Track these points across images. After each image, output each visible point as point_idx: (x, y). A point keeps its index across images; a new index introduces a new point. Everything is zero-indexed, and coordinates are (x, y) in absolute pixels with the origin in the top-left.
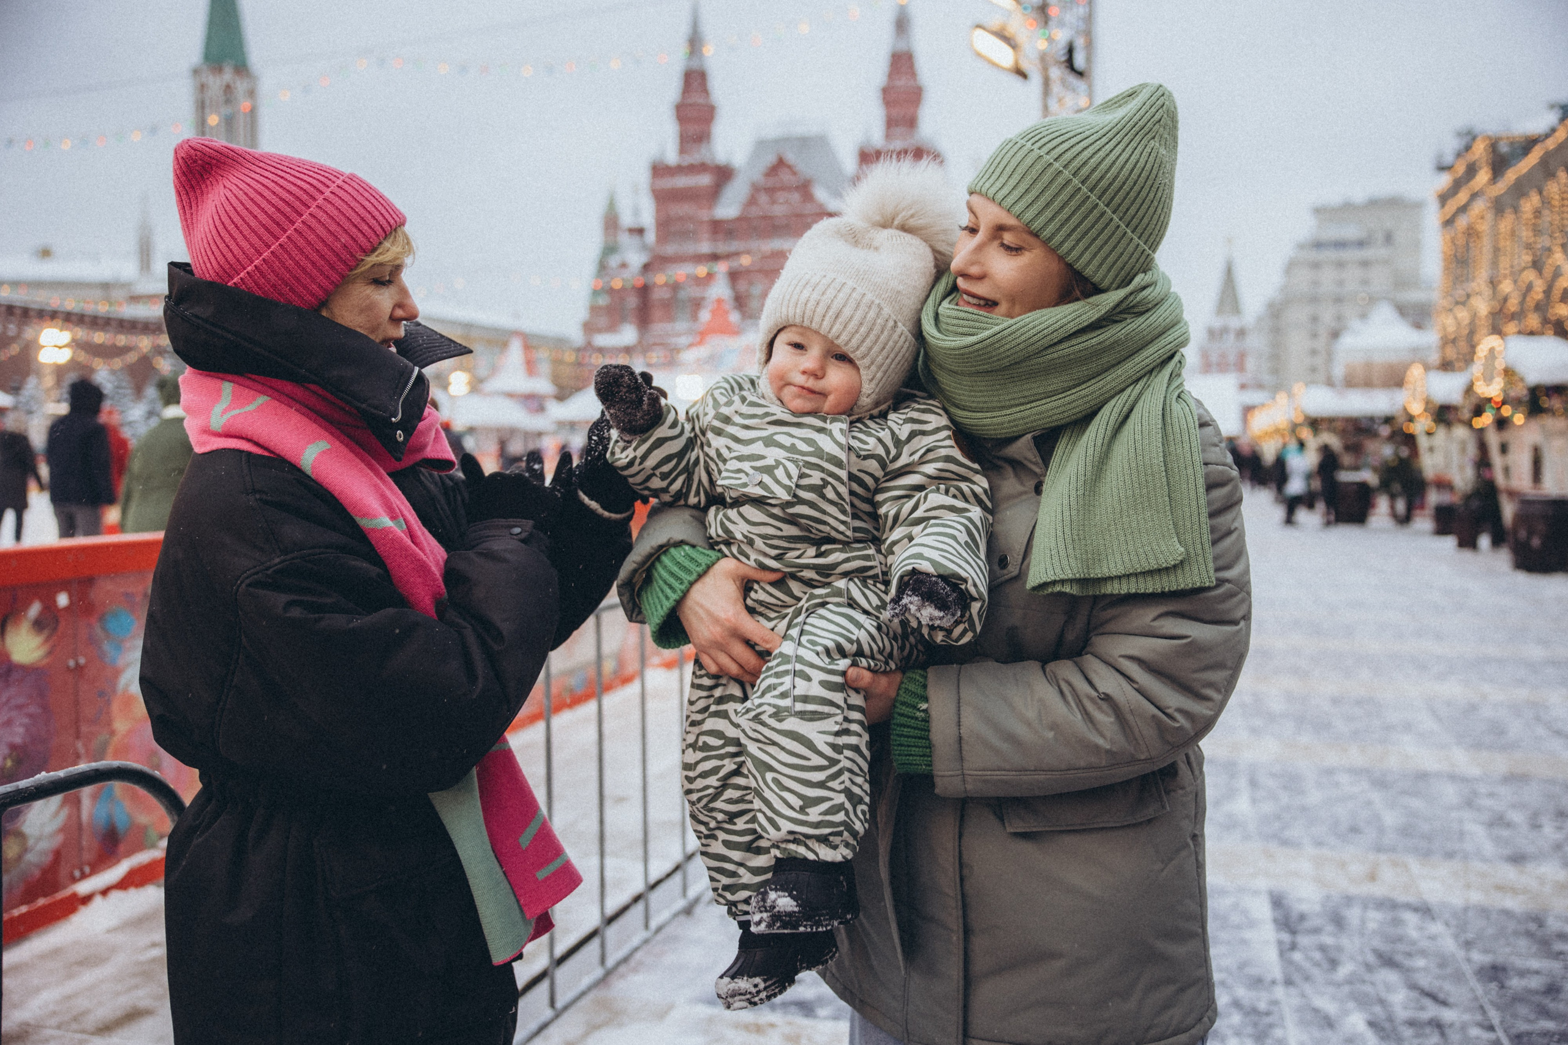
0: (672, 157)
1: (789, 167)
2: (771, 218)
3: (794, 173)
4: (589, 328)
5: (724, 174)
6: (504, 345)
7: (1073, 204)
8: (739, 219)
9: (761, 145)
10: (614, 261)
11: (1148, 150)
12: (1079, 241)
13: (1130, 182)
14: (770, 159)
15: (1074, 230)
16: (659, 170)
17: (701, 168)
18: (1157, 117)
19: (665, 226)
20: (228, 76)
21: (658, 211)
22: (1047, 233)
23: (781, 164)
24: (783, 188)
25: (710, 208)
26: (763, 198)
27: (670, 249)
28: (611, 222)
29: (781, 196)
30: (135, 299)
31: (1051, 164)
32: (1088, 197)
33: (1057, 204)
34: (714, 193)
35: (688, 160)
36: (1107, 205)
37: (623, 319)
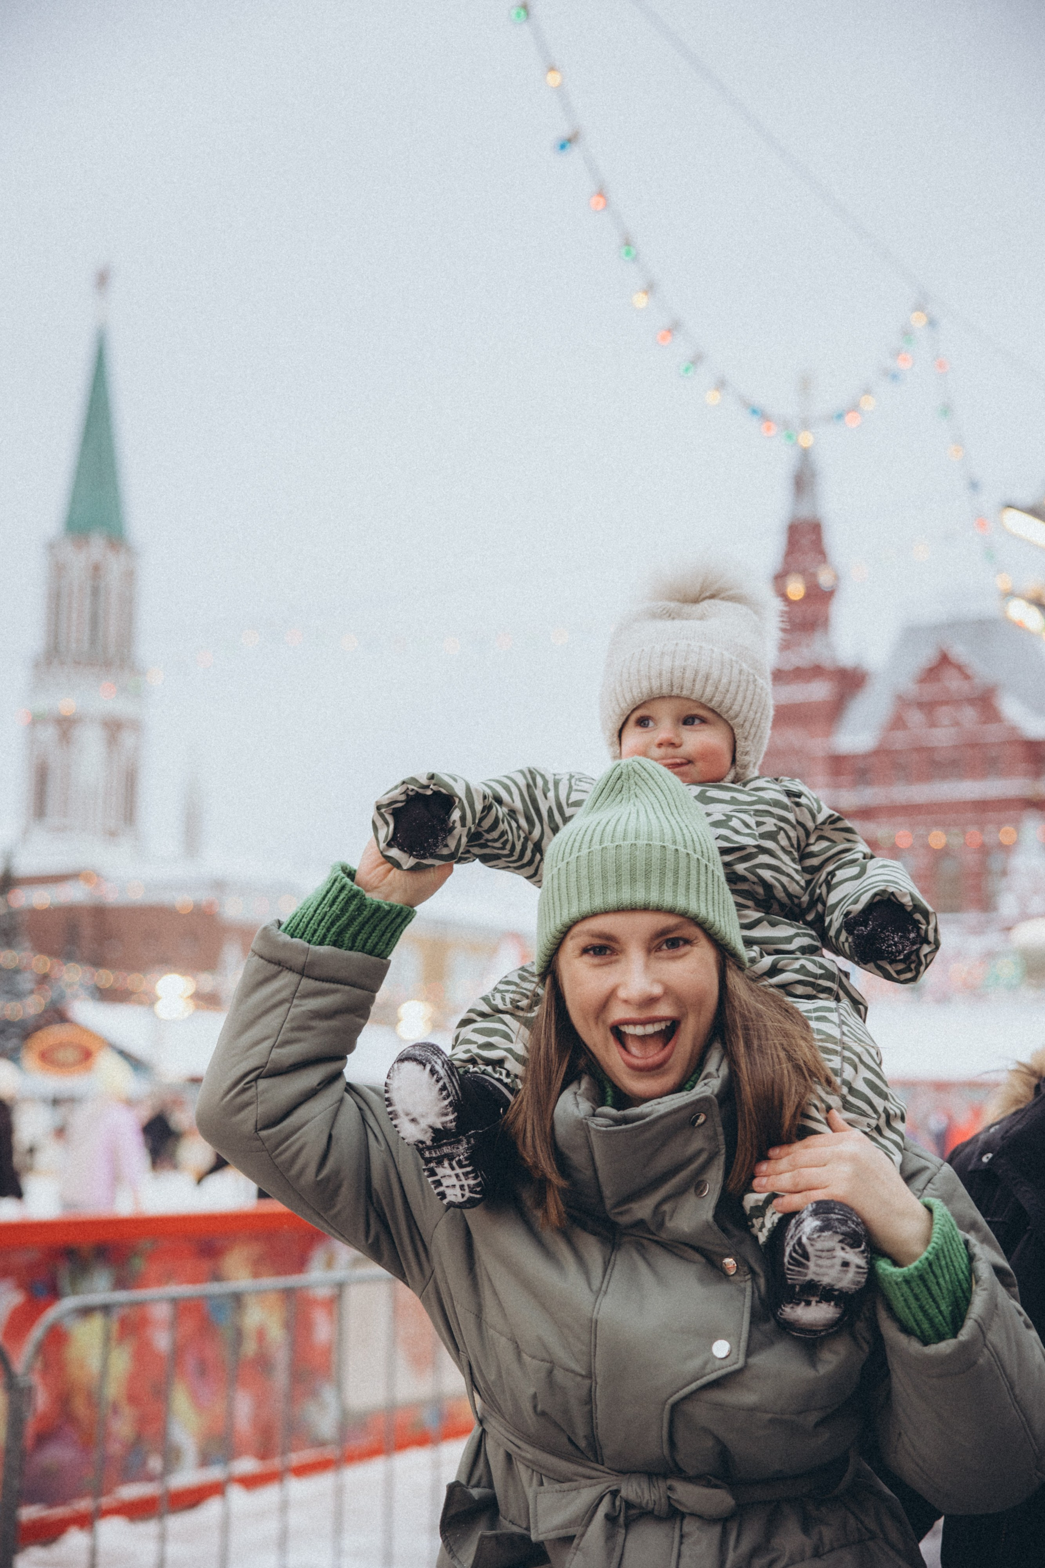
1: (960, 668)
2: (931, 750)
3: (967, 677)
5: (851, 681)
8: (876, 753)
9: (913, 632)
14: (926, 656)
17: (816, 671)
20: (97, 547)
23: (944, 661)
24: (948, 702)
25: (828, 734)
29: (944, 714)
34: (834, 711)
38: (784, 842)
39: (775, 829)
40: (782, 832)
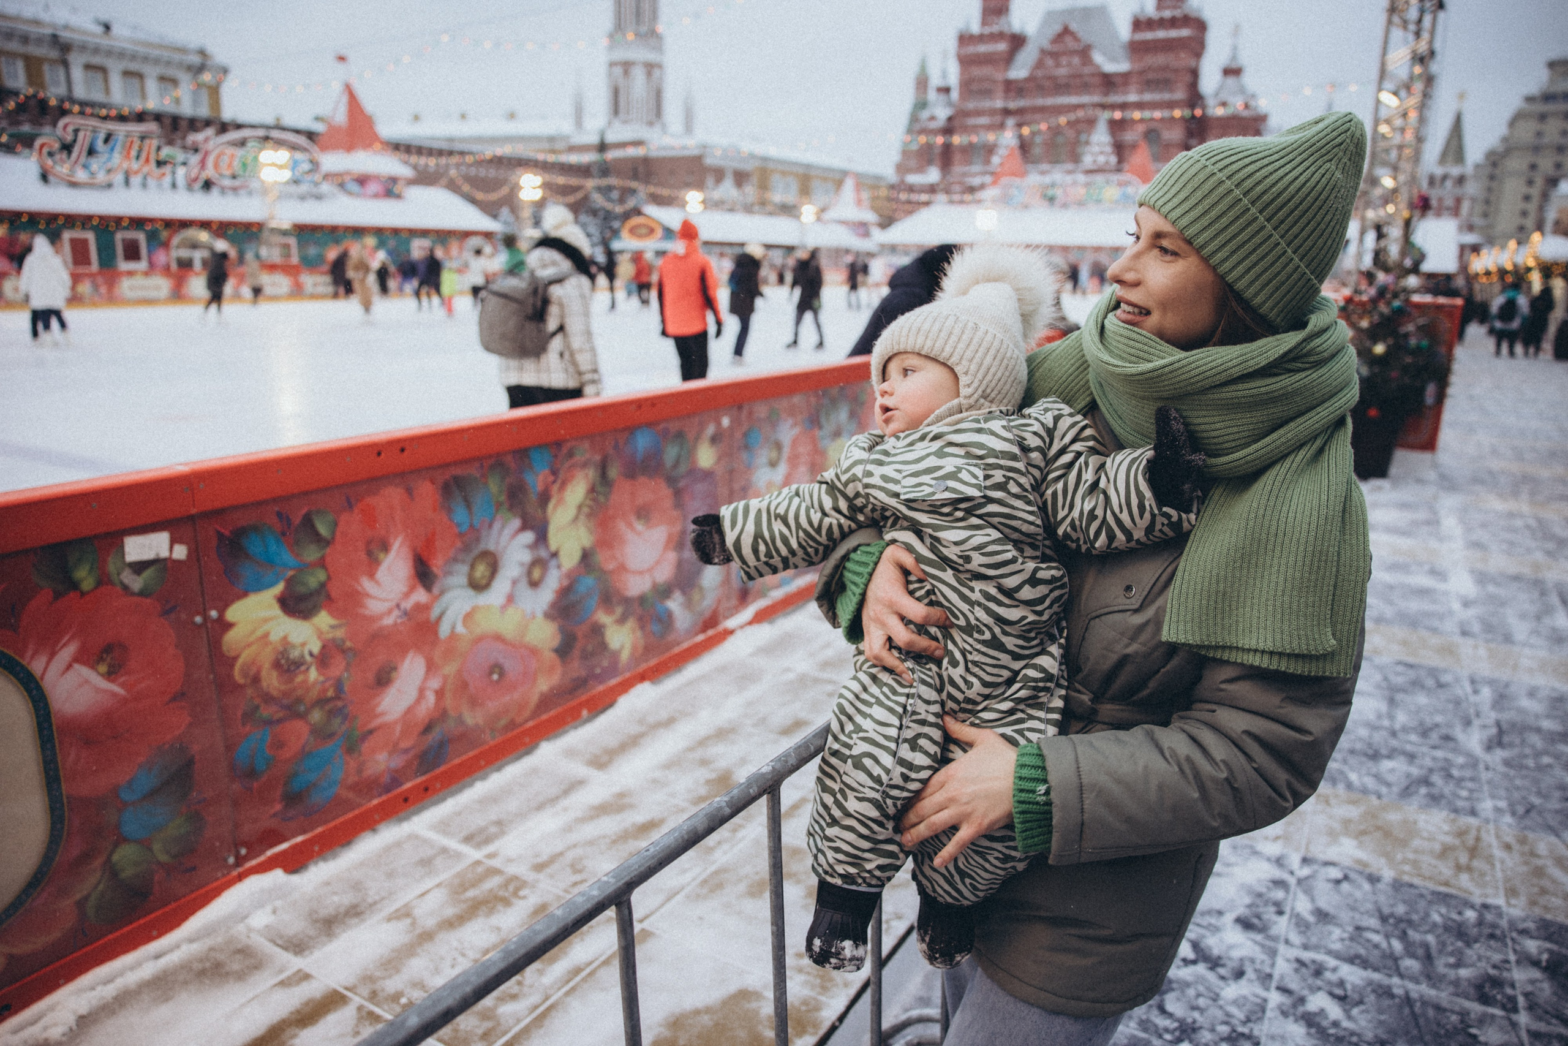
0: (975, 28)
1: (1073, 35)
2: (1056, 79)
3: (1077, 40)
4: (902, 168)
5: (1017, 41)
6: (839, 184)
7: (1231, 214)
8: (1027, 80)
9: (1050, 15)
10: (925, 114)
11: (1322, 171)
12: (1234, 252)
13: (1296, 200)
14: (1057, 28)
15: (1229, 241)
16: (964, 39)
17: (1000, 36)
18: (1339, 140)
19: (968, 86)
21: (962, 74)
22: (1200, 240)
23: (1066, 31)
24: (1064, 53)
25: (1006, 69)
26: (1050, 62)
27: (971, 105)
28: (922, 83)
29: (1064, 60)
30: (572, 149)
31: (1214, 174)
32: (1249, 209)
33: (1214, 214)
34: (1009, 58)
35: (987, 30)
36: (1268, 220)
37: (930, 162)
38: (1014, 488)
39: (1004, 480)
40: (1011, 481)
